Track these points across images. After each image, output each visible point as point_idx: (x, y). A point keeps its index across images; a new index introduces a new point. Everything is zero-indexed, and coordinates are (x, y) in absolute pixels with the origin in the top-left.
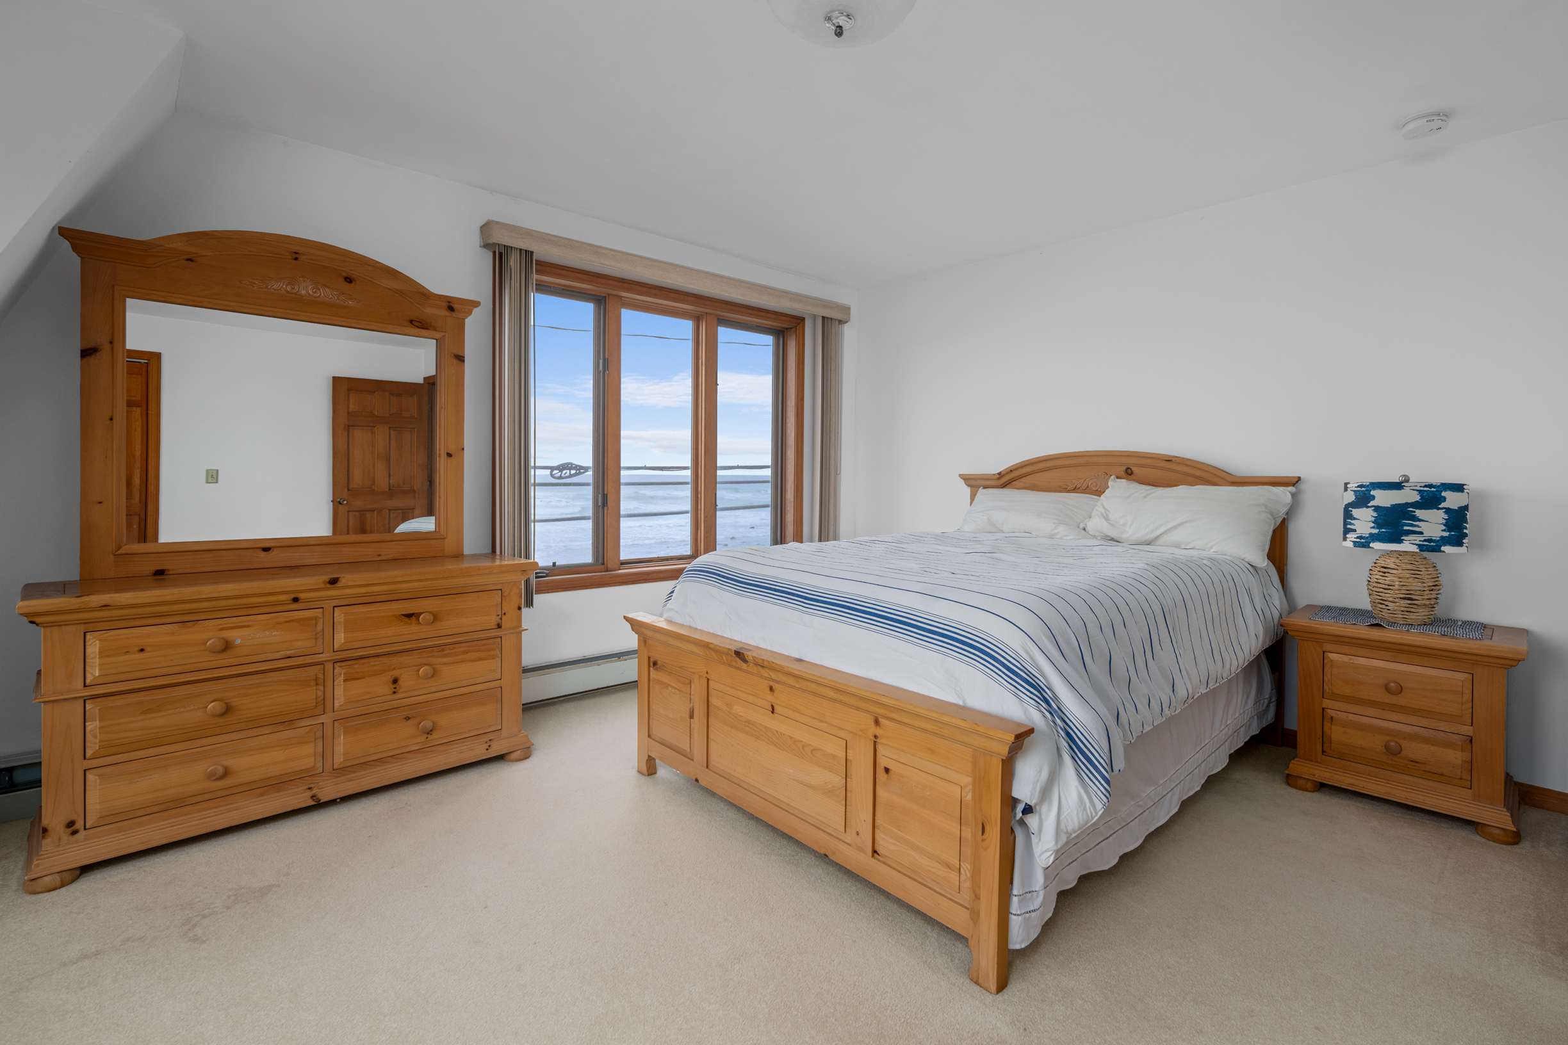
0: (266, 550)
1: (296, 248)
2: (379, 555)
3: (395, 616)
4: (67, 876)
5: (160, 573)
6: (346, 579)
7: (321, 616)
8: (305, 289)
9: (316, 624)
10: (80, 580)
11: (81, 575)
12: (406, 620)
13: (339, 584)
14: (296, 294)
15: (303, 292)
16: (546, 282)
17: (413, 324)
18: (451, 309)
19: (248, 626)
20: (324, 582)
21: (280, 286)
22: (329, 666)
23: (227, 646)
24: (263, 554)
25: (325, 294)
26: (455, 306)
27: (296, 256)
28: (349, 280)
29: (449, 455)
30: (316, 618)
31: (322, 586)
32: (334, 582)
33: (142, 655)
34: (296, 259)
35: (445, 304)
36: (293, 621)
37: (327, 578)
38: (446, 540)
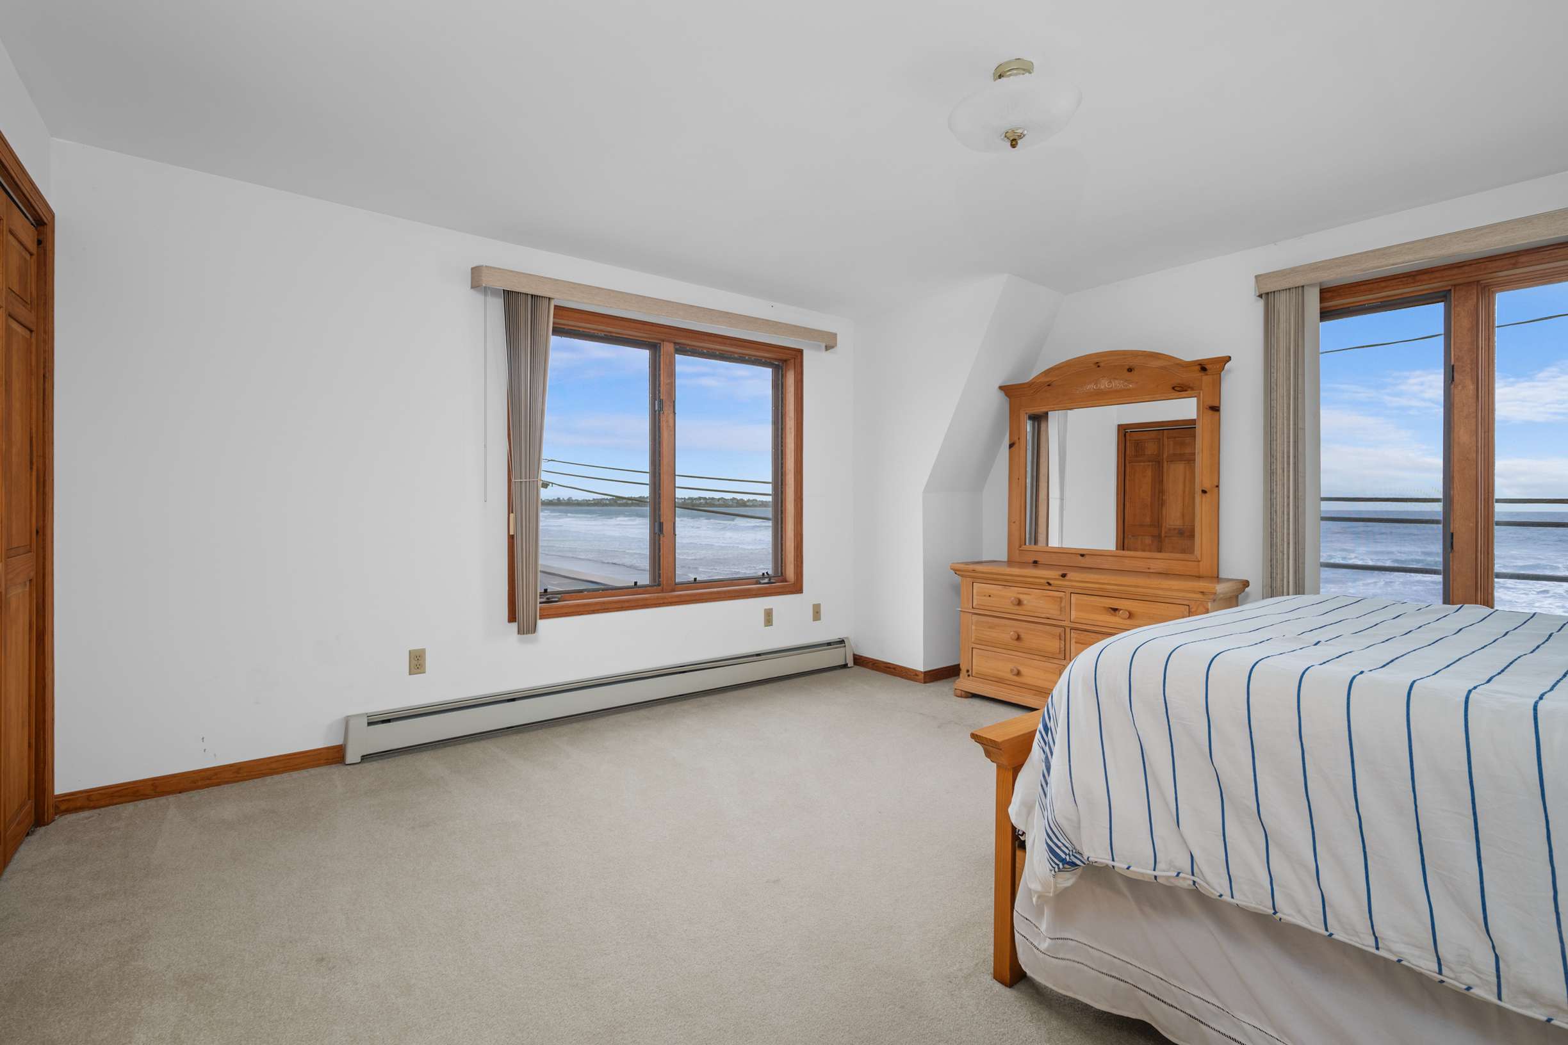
0: (1082, 555)
1: (1097, 360)
2: (1149, 568)
3: (1104, 607)
4: (970, 695)
5: (1035, 562)
6: (1072, 575)
7: (1064, 597)
8: (1104, 384)
9: (1061, 602)
10: (1008, 561)
11: (1008, 559)
12: (1112, 612)
13: (1066, 578)
14: (1099, 389)
15: (1102, 387)
16: (1337, 306)
17: (1176, 390)
18: (1204, 369)
19: (1029, 594)
20: (1059, 575)
21: (1091, 387)
22: (1068, 630)
23: (1019, 603)
24: (1080, 558)
25: (1117, 384)
26: (1207, 367)
27: (1098, 365)
28: (1130, 370)
29: (1204, 492)
30: (1061, 598)
31: (1057, 577)
32: (1064, 576)
33: (989, 598)
34: (1099, 366)
35: (1198, 368)
36: (1050, 596)
37: (1061, 573)
38: (1201, 563)
